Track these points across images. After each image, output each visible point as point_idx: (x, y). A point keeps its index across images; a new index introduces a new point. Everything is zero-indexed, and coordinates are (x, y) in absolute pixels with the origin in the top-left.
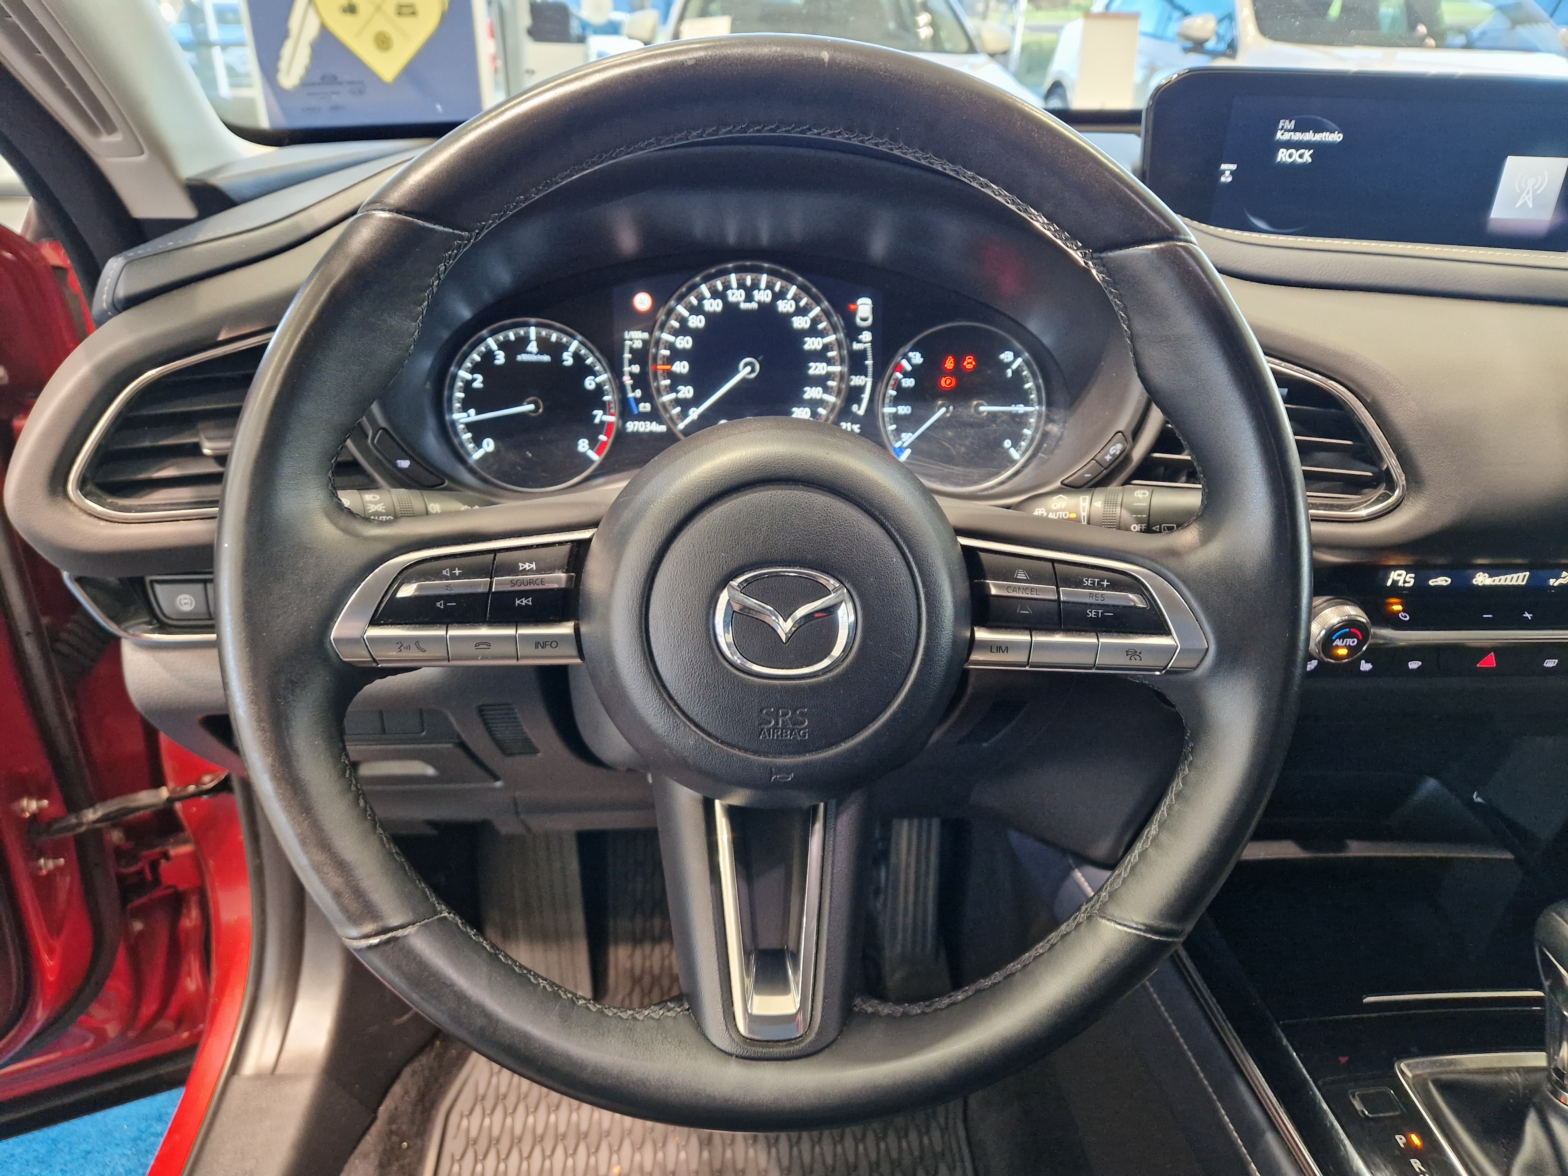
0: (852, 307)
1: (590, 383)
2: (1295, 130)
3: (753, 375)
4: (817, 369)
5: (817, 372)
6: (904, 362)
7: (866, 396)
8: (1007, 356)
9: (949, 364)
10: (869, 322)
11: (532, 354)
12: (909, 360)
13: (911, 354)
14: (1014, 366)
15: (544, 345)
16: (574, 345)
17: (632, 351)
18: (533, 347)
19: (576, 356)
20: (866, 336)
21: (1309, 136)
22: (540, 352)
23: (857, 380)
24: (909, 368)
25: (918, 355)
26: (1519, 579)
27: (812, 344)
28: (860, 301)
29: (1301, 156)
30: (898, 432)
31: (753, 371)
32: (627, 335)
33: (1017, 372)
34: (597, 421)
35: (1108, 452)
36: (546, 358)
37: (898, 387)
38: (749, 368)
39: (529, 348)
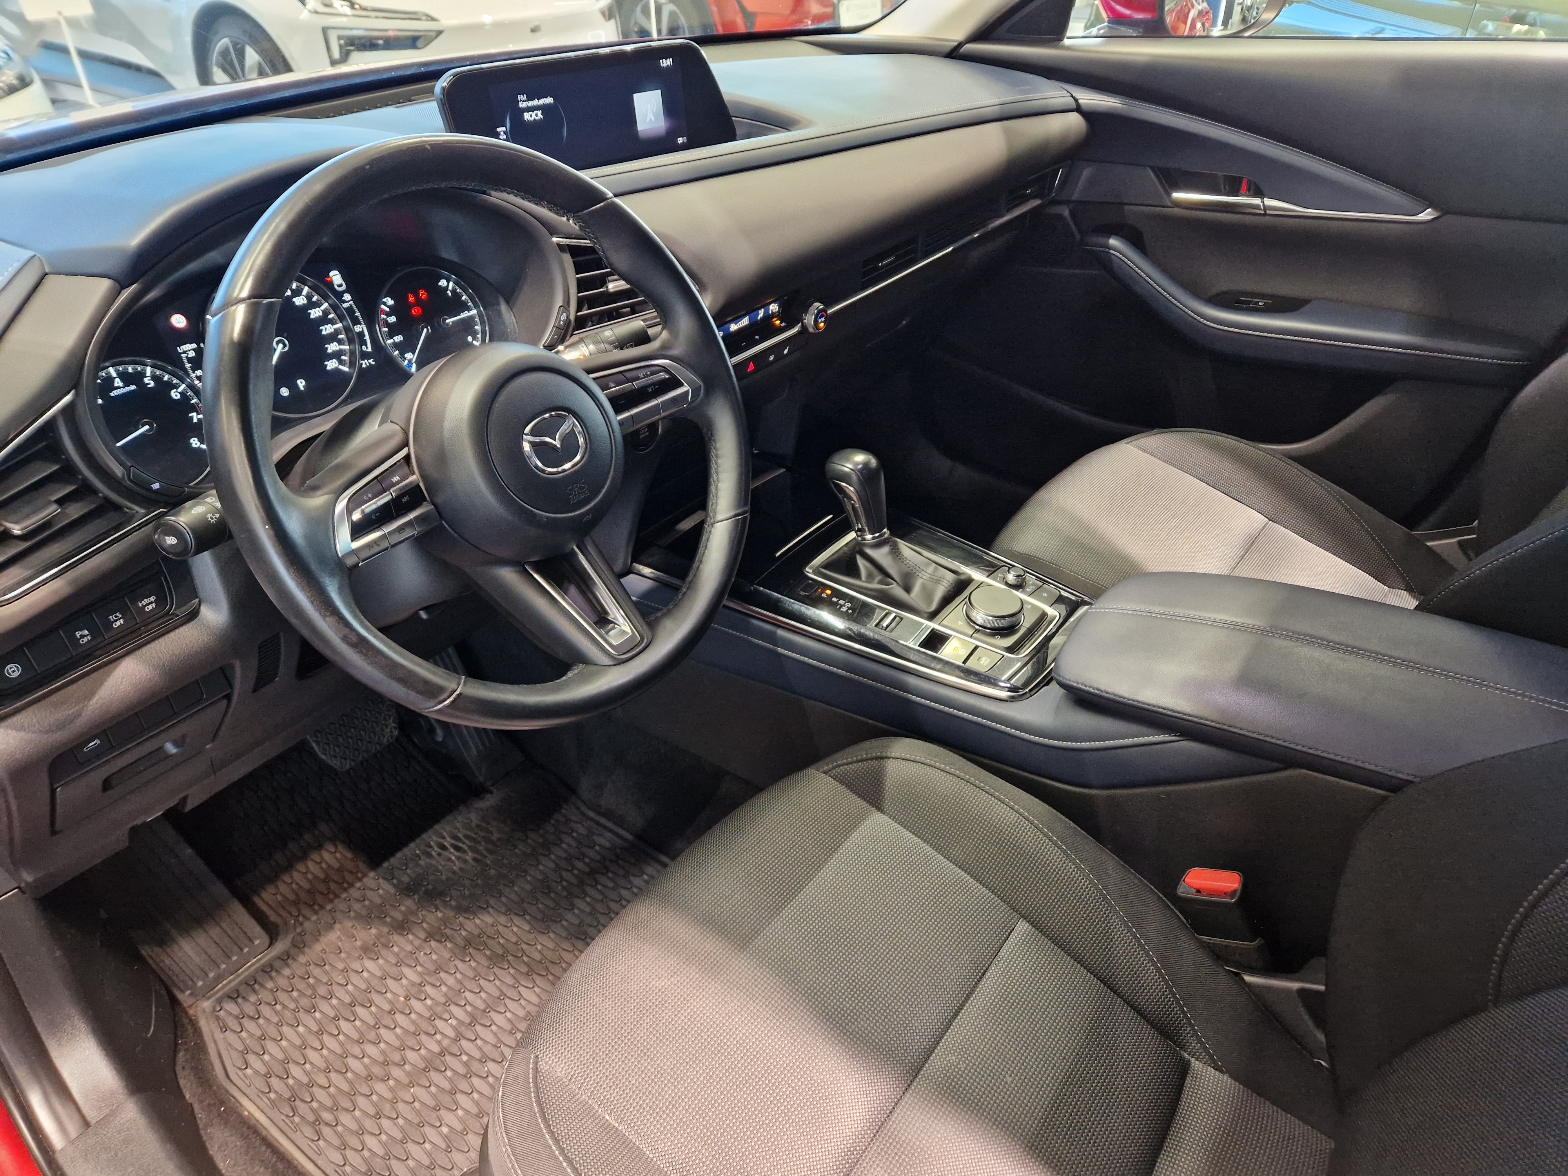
0: (328, 279)
1: (175, 395)
2: (528, 100)
3: (287, 349)
4: (327, 330)
5: (328, 332)
6: (383, 306)
7: (367, 337)
8: (443, 283)
9: (411, 299)
10: (344, 287)
11: (120, 388)
12: (385, 304)
13: (384, 300)
14: (450, 288)
15: (127, 378)
16: (149, 370)
17: (190, 360)
18: (118, 382)
19: (154, 377)
20: (347, 297)
21: (536, 102)
22: (127, 384)
23: (358, 328)
24: (388, 309)
25: (389, 299)
26: (745, 322)
27: (315, 313)
28: (332, 274)
29: (537, 115)
30: (402, 354)
31: (285, 346)
32: (180, 350)
33: (454, 291)
34: (195, 420)
35: (560, 320)
36: (133, 387)
37: (387, 324)
38: (281, 345)
39: (116, 385)
